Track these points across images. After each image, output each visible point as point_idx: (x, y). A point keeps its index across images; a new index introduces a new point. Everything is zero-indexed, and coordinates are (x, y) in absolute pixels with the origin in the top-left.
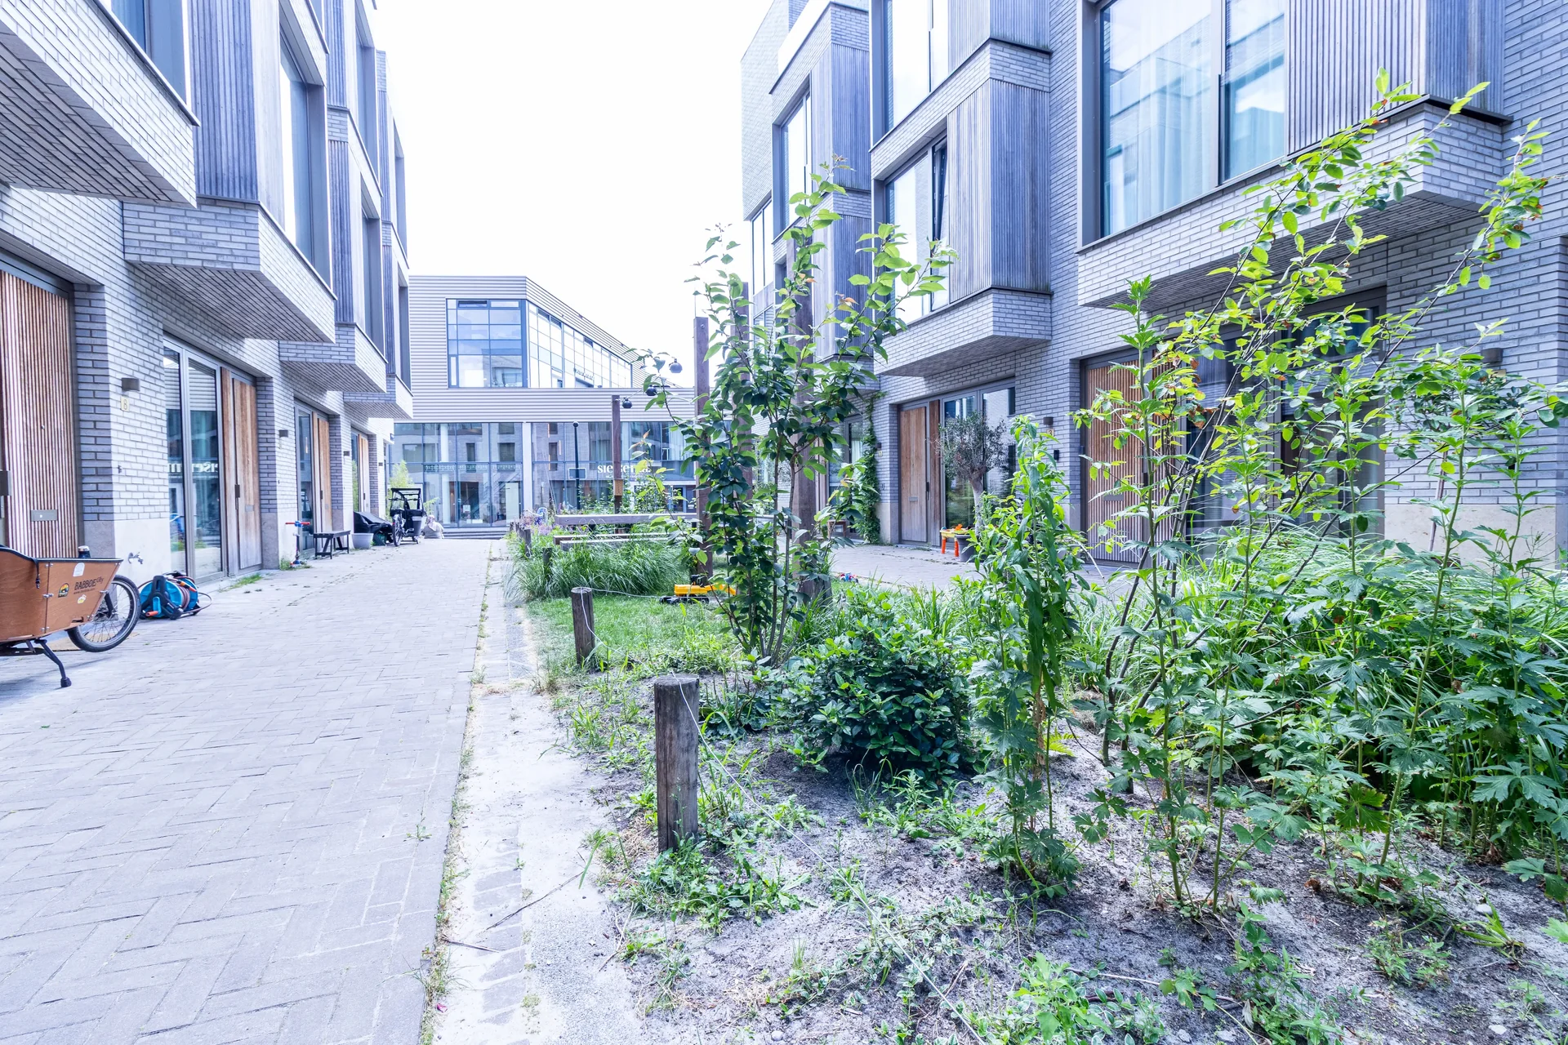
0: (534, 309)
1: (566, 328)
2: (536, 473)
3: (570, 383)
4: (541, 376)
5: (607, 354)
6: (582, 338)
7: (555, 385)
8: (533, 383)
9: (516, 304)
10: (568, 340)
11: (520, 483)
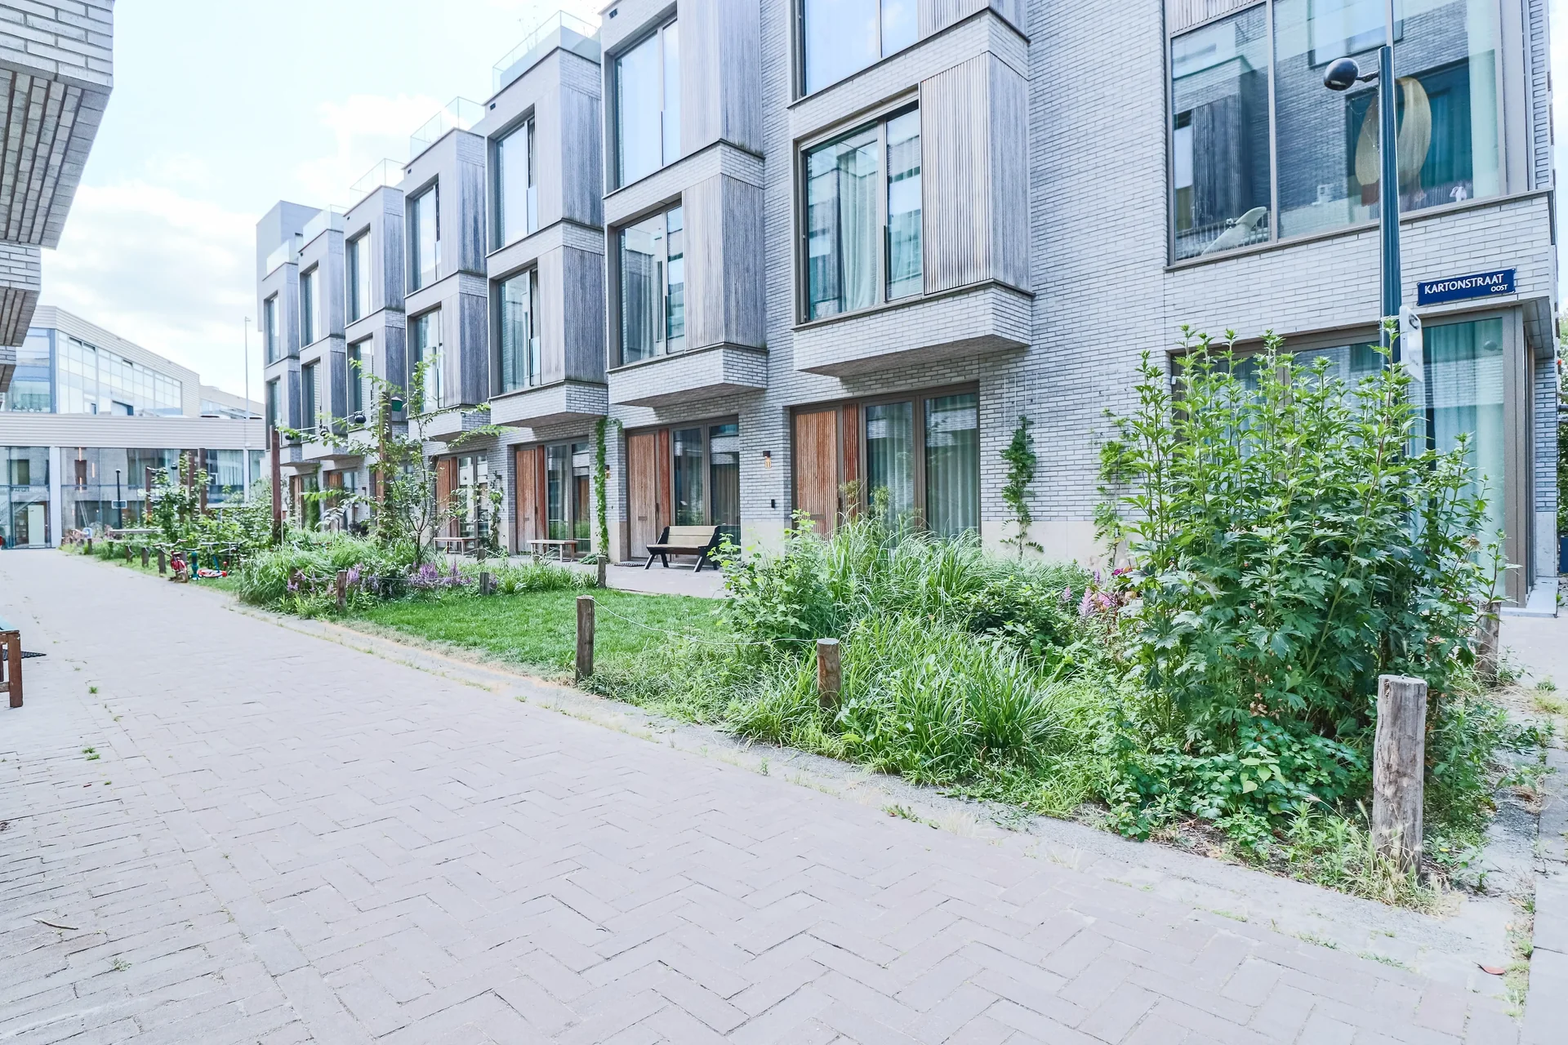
0: (65, 337)
1: (100, 352)
2: (65, 496)
3: (105, 406)
4: (70, 402)
5: (151, 373)
6: (120, 360)
7: (88, 409)
8: (63, 407)
9: (45, 333)
10: (103, 363)
11: (45, 504)
